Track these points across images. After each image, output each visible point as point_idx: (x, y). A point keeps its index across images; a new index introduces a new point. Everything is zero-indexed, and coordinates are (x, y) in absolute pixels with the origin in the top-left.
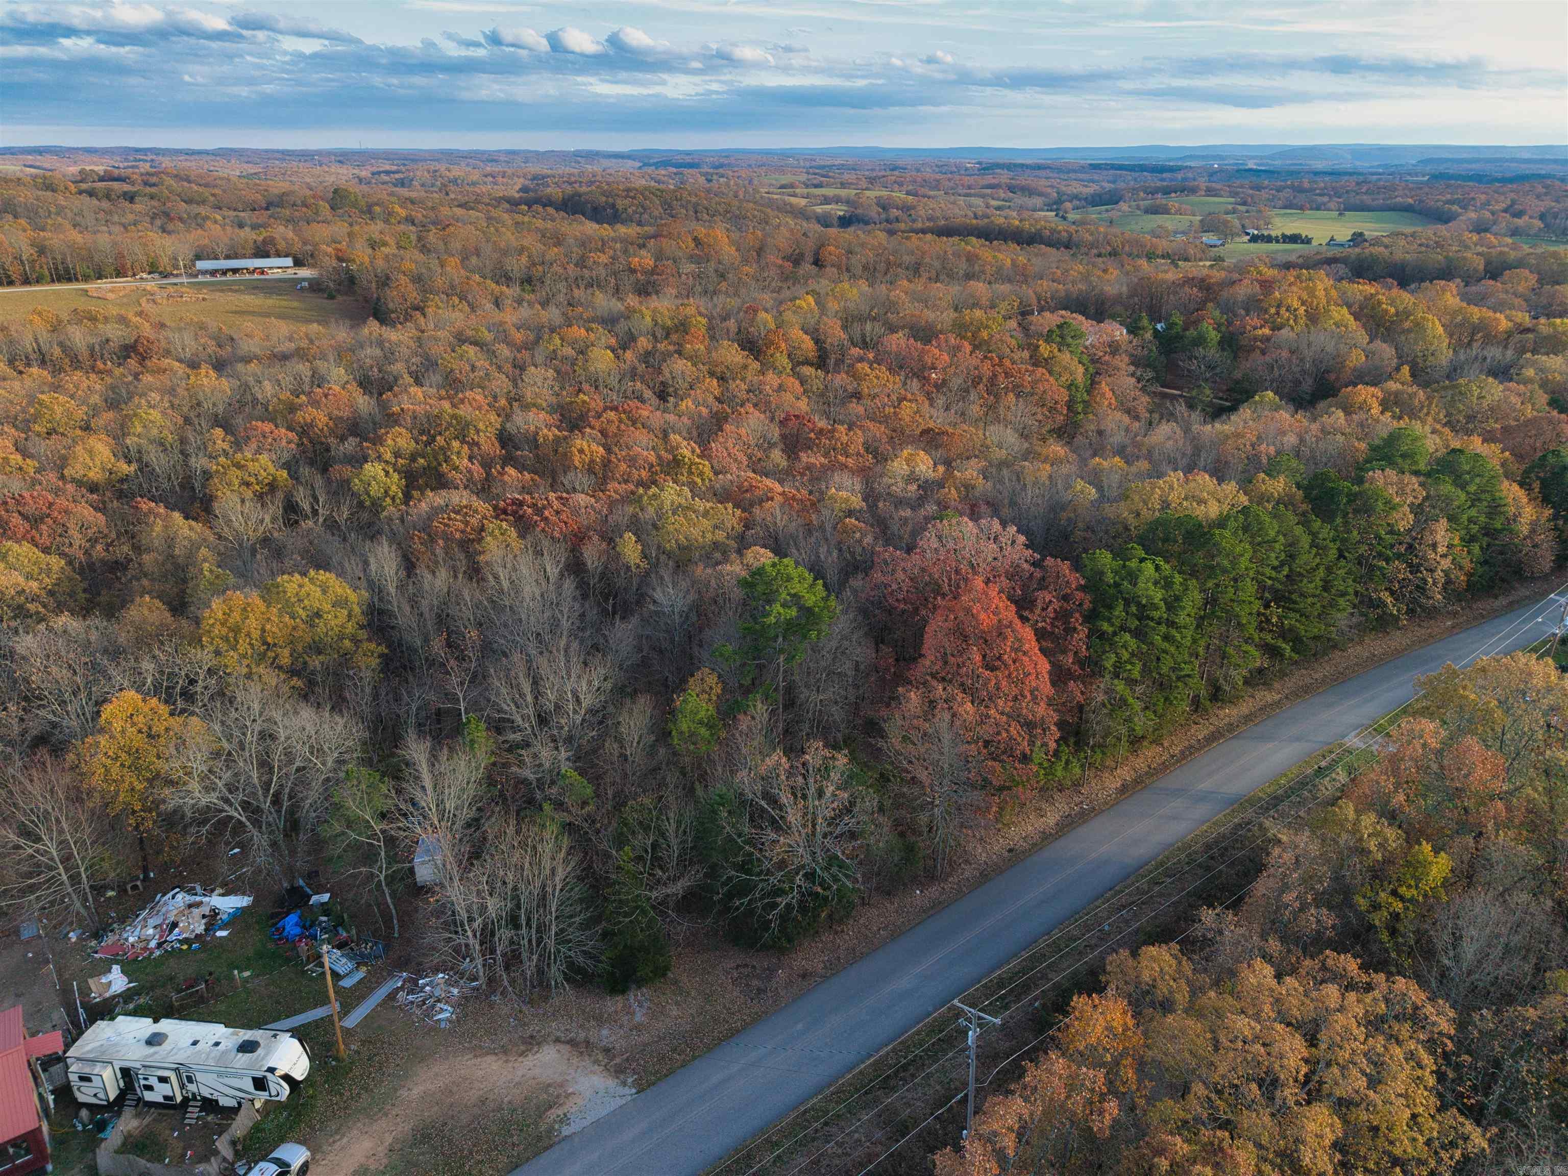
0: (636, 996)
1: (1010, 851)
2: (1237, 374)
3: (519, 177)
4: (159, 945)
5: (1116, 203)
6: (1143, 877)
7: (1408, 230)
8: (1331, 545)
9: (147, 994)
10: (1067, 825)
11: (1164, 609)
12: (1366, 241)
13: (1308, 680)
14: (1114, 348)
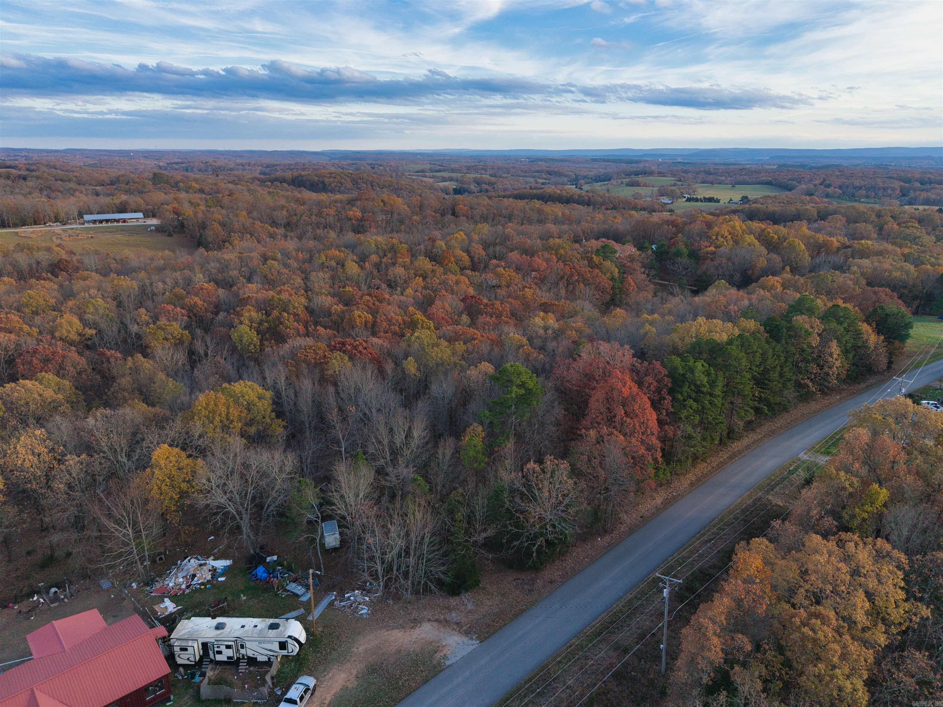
0: (465, 596)
1: (642, 517)
2: (699, 272)
3: (258, 166)
4: (188, 587)
5: (609, 180)
6: (714, 526)
7: (771, 194)
8: (782, 354)
9: (191, 611)
10: (667, 503)
11: (708, 386)
12: (749, 201)
13: (773, 428)
14: (632, 259)
